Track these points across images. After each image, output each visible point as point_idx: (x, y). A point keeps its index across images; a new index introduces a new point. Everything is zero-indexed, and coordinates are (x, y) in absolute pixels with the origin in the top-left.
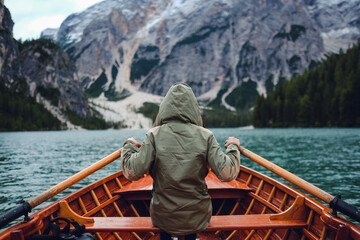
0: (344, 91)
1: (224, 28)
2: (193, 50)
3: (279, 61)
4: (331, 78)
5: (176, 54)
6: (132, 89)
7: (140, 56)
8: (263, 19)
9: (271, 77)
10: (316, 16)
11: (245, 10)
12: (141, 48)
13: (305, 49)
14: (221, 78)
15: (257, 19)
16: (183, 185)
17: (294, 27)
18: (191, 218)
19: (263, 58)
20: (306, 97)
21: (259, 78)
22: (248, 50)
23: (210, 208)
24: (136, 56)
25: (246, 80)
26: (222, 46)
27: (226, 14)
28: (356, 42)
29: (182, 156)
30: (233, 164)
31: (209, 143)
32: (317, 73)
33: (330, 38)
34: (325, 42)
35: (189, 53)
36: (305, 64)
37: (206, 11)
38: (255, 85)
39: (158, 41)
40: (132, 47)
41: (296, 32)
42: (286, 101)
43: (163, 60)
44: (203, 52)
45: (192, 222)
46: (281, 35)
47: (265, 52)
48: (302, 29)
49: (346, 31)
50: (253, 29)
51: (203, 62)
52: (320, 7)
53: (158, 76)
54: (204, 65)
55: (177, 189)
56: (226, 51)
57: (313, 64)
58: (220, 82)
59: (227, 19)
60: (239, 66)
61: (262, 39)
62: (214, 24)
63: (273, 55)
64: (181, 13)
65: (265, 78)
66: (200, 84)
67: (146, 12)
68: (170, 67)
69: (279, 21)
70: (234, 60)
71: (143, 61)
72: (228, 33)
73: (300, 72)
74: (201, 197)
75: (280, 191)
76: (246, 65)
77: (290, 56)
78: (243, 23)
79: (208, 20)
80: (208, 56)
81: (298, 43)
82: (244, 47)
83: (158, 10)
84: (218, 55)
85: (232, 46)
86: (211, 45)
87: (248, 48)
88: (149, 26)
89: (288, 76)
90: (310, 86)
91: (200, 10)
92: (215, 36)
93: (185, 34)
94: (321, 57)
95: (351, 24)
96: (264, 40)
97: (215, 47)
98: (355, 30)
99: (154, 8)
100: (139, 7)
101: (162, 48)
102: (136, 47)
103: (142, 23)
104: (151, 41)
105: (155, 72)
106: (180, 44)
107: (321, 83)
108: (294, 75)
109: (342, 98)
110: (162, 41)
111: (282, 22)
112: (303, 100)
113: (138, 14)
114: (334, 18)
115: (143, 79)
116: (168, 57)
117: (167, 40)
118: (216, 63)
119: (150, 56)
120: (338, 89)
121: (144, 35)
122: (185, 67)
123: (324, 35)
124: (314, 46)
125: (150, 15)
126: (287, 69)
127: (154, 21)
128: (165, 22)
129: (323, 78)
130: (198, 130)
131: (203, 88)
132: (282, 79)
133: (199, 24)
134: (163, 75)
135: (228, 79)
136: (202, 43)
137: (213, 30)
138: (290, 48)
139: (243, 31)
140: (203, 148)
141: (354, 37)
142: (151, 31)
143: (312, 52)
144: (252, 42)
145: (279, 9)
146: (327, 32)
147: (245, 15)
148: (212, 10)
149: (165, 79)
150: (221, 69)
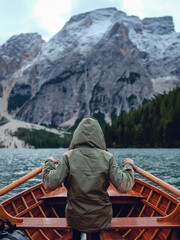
0: (166, 122)
1: (81, 73)
2: (57, 89)
3: (121, 99)
4: (158, 112)
5: (44, 91)
6: (9, 117)
7: (16, 92)
8: (109, 67)
9: (115, 110)
10: (148, 66)
11: (96, 60)
12: (16, 85)
13: (139, 90)
14: (78, 110)
15: (105, 67)
16: (90, 195)
17: (132, 74)
18: (96, 220)
19: (109, 96)
20: (140, 125)
21: (106, 111)
22: (98, 90)
23: (111, 212)
24: (12, 92)
25: (96, 112)
26: (79, 86)
27: (82, 62)
28: (175, 86)
29: (90, 173)
30: (129, 180)
31: (110, 163)
32: (147, 108)
33: (157, 83)
34: (154, 86)
35: (54, 90)
36: (139, 101)
37: (67, 59)
38: (103, 116)
39: (30, 81)
40: (10, 85)
41: (133, 78)
42: (126, 128)
43: (33, 95)
44: (65, 90)
45: (97, 223)
46: (122, 79)
47: (111, 92)
48: (138, 75)
49: (169, 78)
50: (102, 74)
51: (64, 98)
52: (151, 60)
53: (29, 108)
54: (65, 101)
55: (85, 198)
56: (82, 90)
57: (145, 101)
58: (77, 114)
59: (83, 66)
60: (91, 102)
61: (108, 82)
62: (73, 69)
63: (116, 94)
64: (48, 61)
65: (110, 111)
66: (62, 115)
67: (21, 58)
68: (39, 101)
69: (121, 69)
70: (88, 97)
71: (18, 96)
72: (84, 76)
73: (136, 107)
74: (104, 204)
75: (165, 199)
76: (97, 101)
77: (129, 95)
78: (95, 69)
79: (68, 66)
80: (69, 94)
81: (135, 85)
82: (95, 87)
83: (30, 57)
84: (76, 93)
85: (87, 87)
86: (71, 85)
87: (98, 88)
88: (23, 69)
89: (127, 110)
90: (143, 117)
91: (62, 59)
92: (74, 78)
93: (51, 76)
94: (151, 97)
95: (172, 73)
96: (110, 82)
97: (74, 86)
98: (175, 78)
99: (27, 56)
100: (15, 54)
101: (33, 87)
102: (13, 85)
103: (18, 66)
104: (25, 80)
105: (27, 104)
106: (47, 84)
107: (150, 116)
108: (132, 109)
109: (165, 127)
110: (33, 81)
111: (124, 69)
112: (138, 127)
113: (14, 60)
114: (160, 69)
115: (18, 110)
116: (37, 94)
117: (37, 81)
118: (74, 99)
119: (24, 92)
120: (162, 120)
121: (19, 76)
122: (51, 101)
123: (153, 80)
124: (146, 88)
125: (24, 61)
126: (126, 105)
127: (28, 66)
128: (36, 66)
129: (152, 112)
130: (102, 153)
131: (64, 118)
132: (122, 112)
133: (62, 69)
134: (34, 107)
135: (83, 111)
136: (64, 83)
137: (73, 74)
138: (129, 89)
139: (95, 75)
140: (106, 167)
141: (174, 83)
142: (25, 73)
143: (144, 92)
144: (101, 84)
145: (121, 60)
146: (155, 78)
147: (96, 64)
148: (72, 59)
149: (35, 110)
150: (78, 104)
